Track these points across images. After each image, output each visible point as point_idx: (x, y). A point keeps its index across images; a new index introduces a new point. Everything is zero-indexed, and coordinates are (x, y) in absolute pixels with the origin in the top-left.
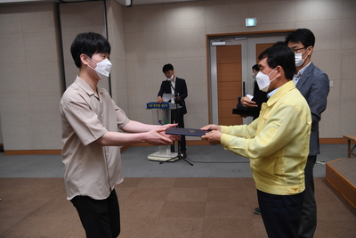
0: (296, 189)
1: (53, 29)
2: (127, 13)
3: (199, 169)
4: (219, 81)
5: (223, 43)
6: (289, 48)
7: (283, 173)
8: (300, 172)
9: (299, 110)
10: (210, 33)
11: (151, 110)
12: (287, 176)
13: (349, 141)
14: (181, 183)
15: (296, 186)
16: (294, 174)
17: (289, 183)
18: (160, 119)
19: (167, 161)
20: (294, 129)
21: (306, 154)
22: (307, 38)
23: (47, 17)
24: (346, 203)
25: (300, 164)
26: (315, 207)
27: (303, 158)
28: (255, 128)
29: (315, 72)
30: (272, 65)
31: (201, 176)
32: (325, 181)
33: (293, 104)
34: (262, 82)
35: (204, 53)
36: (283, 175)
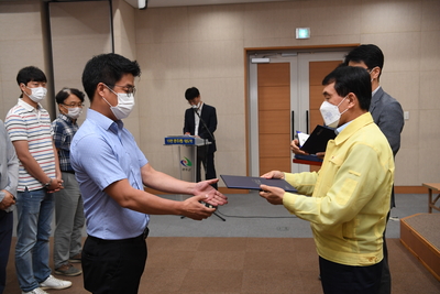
0: (371, 259)
1: (39, 37)
2: (138, 18)
3: (234, 226)
4: (261, 110)
5: (266, 60)
7: (355, 235)
8: (379, 235)
9: (379, 151)
10: (250, 46)
11: (169, 147)
12: (359, 240)
13: (430, 191)
14: (209, 243)
15: (372, 255)
16: (368, 237)
17: (362, 250)
21: (386, 210)
23: (29, 21)
25: (379, 225)
27: (381, 216)
29: (384, 99)
31: (235, 236)
32: (400, 243)
34: (329, 115)
35: (241, 72)
36: (354, 239)
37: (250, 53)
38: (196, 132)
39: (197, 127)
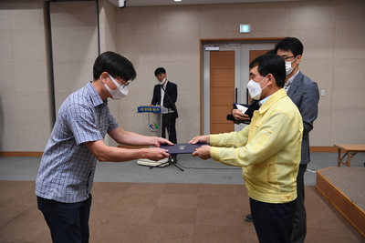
0: (289, 198)
1: (42, 28)
2: (118, 14)
3: (190, 175)
4: (212, 87)
5: (217, 49)
6: (279, 56)
7: (276, 180)
8: (293, 179)
9: (291, 117)
10: (204, 38)
11: (141, 114)
12: (280, 184)
13: (340, 150)
14: (171, 188)
15: (289, 194)
16: (286, 182)
17: (282, 191)
18: (151, 123)
19: (157, 166)
20: (286, 136)
21: (298, 161)
22: (296, 47)
23: (34, 16)
24: (336, 211)
25: (293, 172)
26: (305, 215)
27: (295, 165)
28: (247, 136)
29: (305, 81)
30: (263, 73)
31: (191, 182)
32: (315, 189)
33: (285, 111)
34: (253, 90)
35: (197, 57)
36: (276, 183)
37: (204, 43)
38: (162, 103)
39: (162, 99)
